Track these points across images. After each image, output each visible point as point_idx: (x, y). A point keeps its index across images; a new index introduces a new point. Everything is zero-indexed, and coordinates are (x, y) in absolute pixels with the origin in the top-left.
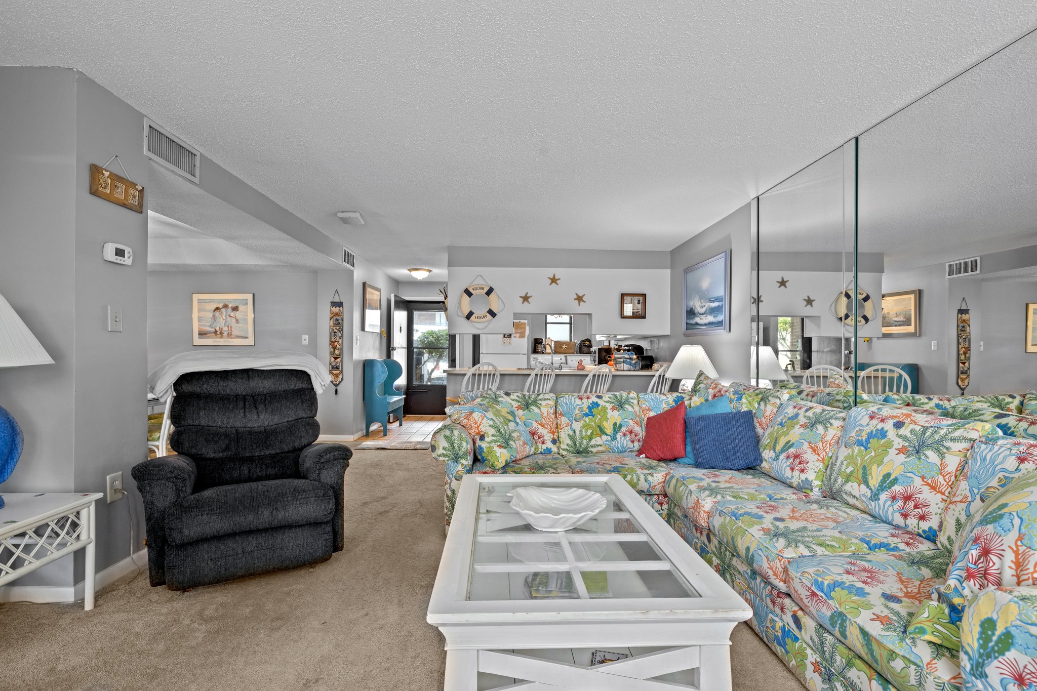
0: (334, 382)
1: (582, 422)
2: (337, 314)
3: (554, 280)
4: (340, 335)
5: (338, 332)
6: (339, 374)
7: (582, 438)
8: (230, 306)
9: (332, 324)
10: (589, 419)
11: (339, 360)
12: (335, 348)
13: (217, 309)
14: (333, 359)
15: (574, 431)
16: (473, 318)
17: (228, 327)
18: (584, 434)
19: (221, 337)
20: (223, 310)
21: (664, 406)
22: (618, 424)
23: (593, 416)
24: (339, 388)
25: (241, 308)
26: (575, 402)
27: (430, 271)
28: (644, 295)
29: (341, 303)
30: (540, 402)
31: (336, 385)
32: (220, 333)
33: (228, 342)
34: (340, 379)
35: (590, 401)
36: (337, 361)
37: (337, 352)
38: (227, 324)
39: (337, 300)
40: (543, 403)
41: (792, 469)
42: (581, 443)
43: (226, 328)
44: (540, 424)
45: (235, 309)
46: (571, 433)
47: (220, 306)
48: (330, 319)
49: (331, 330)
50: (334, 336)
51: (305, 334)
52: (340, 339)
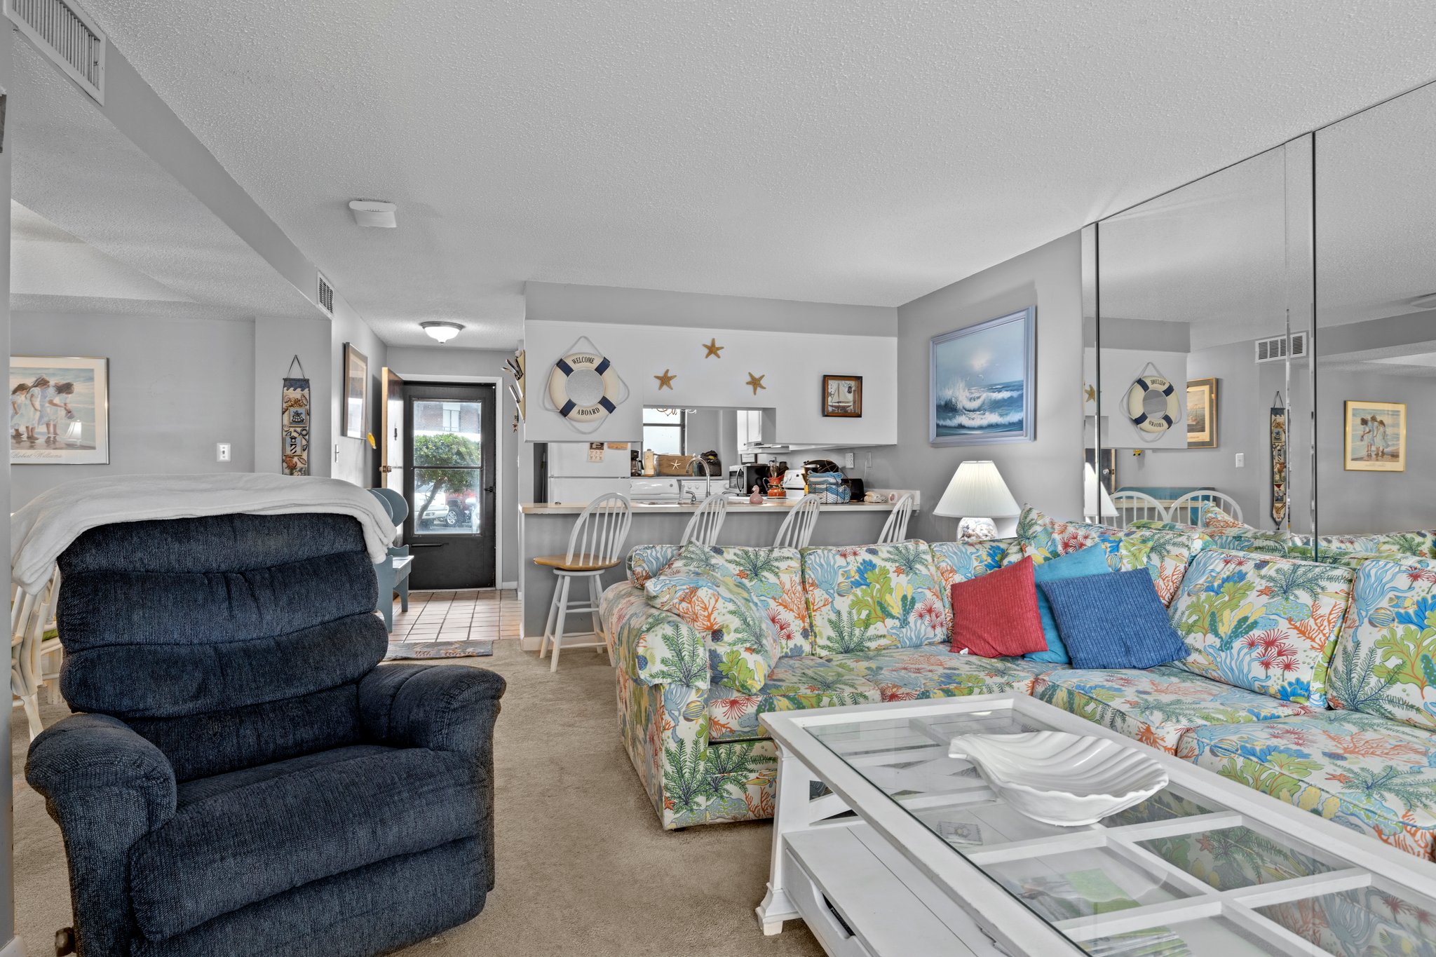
1: (851, 597)
2: (297, 402)
3: (712, 350)
4: (304, 442)
5: (299, 438)
7: (852, 625)
8: (52, 382)
9: (286, 422)
10: (862, 591)
12: (293, 468)
13: (21, 388)
15: (839, 613)
16: (574, 413)
17: (48, 425)
18: (855, 618)
19: (32, 447)
20: (37, 390)
21: (976, 563)
22: (909, 598)
23: (868, 585)
25: (78, 387)
26: (835, 563)
27: (461, 327)
28: (859, 379)
29: (307, 381)
30: (776, 564)
32: (28, 438)
33: (48, 456)
35: (860, 559)
38: (46, 419)
39: (296, 374)
40: (783, 565)
41: (1267, 665)
42: (851, 635)
43: (43, 429)
44: (781, 604)
45: (65, 389)
46: (833, 617)
47: (29, 382)
48: (283, 413)
49: (285, 434)
50: (292, 445)
51: (224, 441)
52: (304, 450)
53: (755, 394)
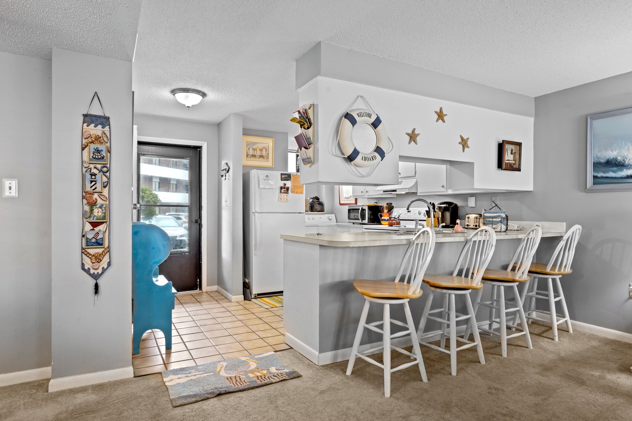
0: (92, 271)
2: (98, 139)
3: (441, 116)
4: (105, 179)
5: (99, 176)
6: (103, 254)
9: (86, 158)
11: (102, 227)
12: (92, 205)
14: (88, 227)
16: (358, 160)
24: (101, 282)
28: (520, 144)
29: (108, 119)
31: (96, 277)
34: (104, 264)
36: (97, 229)
37: (97, 212)
39: (96, 111)
48: (83, 149)
49: (84, 170)
50: (92, 182)
51: (10, 177)
52: (105, 187)
53: (463, 151)
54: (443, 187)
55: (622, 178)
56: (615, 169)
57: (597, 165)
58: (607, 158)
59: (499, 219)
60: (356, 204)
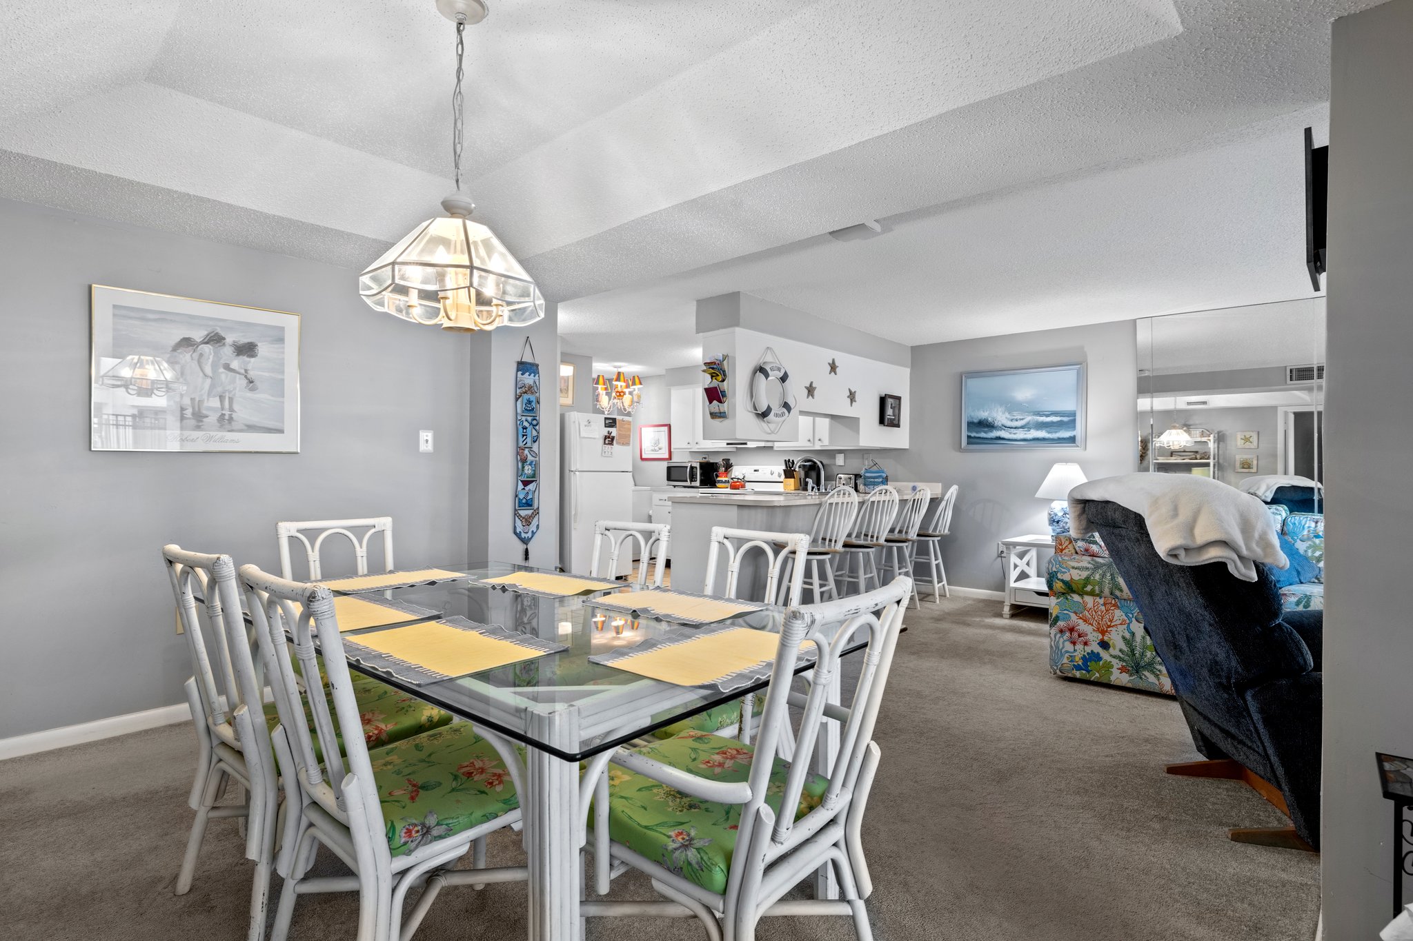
0: (523, 535)
2: (528, 389)
3: (833, 368)
4: (535, 433)
5: (530, 429)
6: (532, 517)
8: (230, 339)
9: (519, 411)
11: (531, 487)
12: (524, 461)
13: (187, 342)
14: (521, 486)
16: (771, 416)
17: (222, 398)
19: (198, 428)
20: (207, 349)
24: (531, 546)
25: (263, 349)
29: (537, 366)
31: (525, 541)
32: (193, 414)
33: (221, 440)
34: (533, 527)
36: (527, 488)
37: (528, 470)
38: (219, 389)
39: (528, 358)
43: (215, 403)
45: (247, 350)
47: (198, 335)
48: (517, 400)
49: (518, 422)
50: (523, 436)
51: (427, 428)
52: (535, 442)
53: (851, 406)
54: (809, 441)
55: (992, 439)
56: (986, 429)
57: (972, 425)
58: (980, 418)
59: (881, 480)
60: (671, 459)
